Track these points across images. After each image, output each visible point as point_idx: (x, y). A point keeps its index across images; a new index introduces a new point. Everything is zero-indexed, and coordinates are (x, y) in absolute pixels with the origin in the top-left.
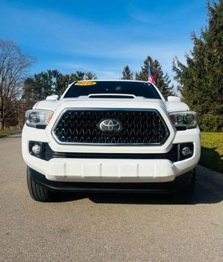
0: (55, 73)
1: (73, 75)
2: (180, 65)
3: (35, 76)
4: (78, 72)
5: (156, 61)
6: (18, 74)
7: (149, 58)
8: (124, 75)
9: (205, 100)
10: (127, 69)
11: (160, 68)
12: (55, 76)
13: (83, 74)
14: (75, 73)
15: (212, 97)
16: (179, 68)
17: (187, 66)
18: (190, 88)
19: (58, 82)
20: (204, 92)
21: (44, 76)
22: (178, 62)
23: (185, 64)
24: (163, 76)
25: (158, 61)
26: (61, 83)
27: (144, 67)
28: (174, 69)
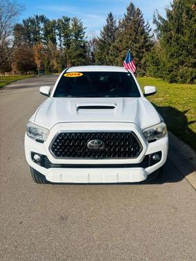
0: (42, 19)
1: (59, 20)
2: (160, 18)
3: (24, 21)
4: (64, 17)
5: (138, 9)
6: (8, 23)
7: (132, 5)
8: (108, 22)
9: (181, 54)
10: (111, 15)
11: (142, 17)
12: (42, 21)
13: (69, 20)
14: (61, 18)
15: (187, 51)
16: (159, 21)
17: (166, 19)
18: (168, 41)
19: (46, 28)
20: (180, 47)
21: (32, 22)
22: (159, 15)
23: (165, 17)
24: (145, 25)
25: (140, 9)
26: (48, 29)
27: (126, 14)
28: (155, 21)
